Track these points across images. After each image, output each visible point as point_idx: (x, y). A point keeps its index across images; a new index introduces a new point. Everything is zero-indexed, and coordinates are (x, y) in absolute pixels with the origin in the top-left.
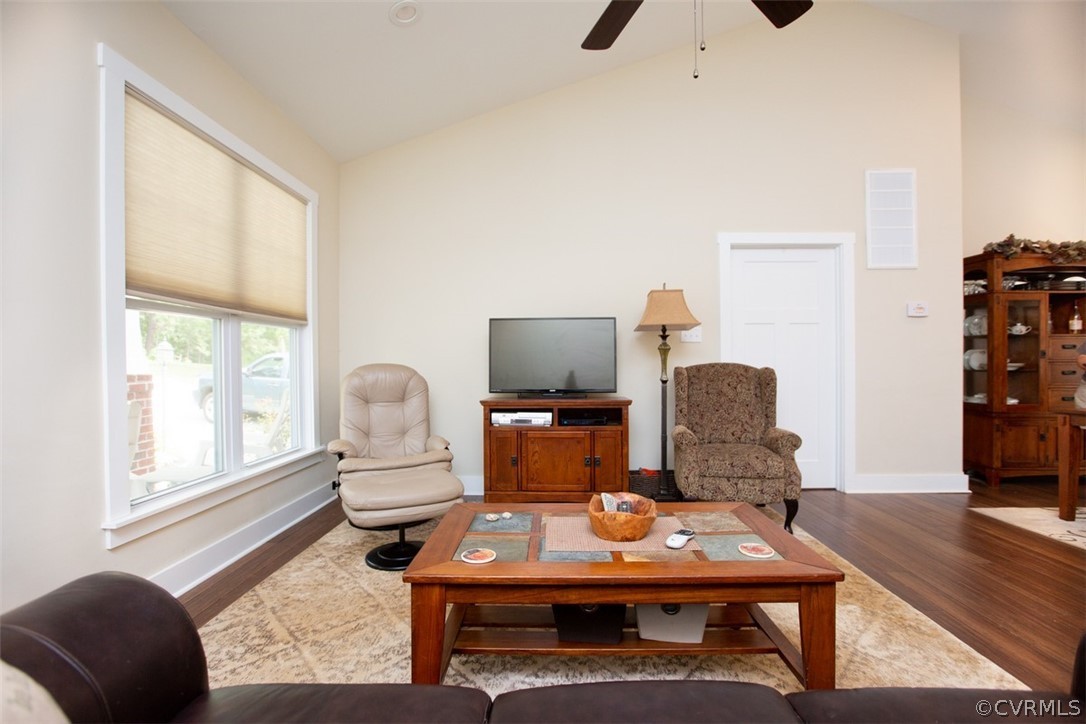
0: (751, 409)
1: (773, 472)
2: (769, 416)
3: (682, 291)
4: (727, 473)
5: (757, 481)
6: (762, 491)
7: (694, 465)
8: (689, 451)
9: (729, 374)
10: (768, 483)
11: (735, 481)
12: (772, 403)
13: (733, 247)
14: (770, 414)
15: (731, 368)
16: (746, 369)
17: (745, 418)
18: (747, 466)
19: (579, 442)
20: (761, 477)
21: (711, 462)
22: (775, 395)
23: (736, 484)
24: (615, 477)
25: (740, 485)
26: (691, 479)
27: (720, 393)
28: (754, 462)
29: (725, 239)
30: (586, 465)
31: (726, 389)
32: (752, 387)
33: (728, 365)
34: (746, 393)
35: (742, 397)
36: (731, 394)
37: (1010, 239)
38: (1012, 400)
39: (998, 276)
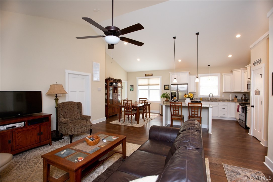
0: (77, 112)
1: (88, 124)
2: (81, 113)
3: (62, 85)
4: (80, 127)
5: (86, 127)
6: (87, 129)
7: (72, 127)
8: (69, 124)
9: (71, 104)
10: (88, 127)
11: (81, 128)
12: (81, 110)
13: (69, 73)
14: (81, 112)
15: (71, 103)
16: (75, 103)
17: (76, 114)
18: (84, 125)
19: (35, 129)
20: (86, 126)
21: (76, 126)
22: (82, 108)
23: (82, 129)
24: (47, 136)
25: (83, 129)
26: (72, 131)
27: (70, 109)
28: (85, 123)
29: (67, 71)
30: (38, 135)
31: (71, 108)
32: (77, 107)
33: (70, 102)
34: (76, 108)
35: (75, 109)
36: (73, 109)
37: (110, 77)
38: (110, 104)
39: (108, 83)
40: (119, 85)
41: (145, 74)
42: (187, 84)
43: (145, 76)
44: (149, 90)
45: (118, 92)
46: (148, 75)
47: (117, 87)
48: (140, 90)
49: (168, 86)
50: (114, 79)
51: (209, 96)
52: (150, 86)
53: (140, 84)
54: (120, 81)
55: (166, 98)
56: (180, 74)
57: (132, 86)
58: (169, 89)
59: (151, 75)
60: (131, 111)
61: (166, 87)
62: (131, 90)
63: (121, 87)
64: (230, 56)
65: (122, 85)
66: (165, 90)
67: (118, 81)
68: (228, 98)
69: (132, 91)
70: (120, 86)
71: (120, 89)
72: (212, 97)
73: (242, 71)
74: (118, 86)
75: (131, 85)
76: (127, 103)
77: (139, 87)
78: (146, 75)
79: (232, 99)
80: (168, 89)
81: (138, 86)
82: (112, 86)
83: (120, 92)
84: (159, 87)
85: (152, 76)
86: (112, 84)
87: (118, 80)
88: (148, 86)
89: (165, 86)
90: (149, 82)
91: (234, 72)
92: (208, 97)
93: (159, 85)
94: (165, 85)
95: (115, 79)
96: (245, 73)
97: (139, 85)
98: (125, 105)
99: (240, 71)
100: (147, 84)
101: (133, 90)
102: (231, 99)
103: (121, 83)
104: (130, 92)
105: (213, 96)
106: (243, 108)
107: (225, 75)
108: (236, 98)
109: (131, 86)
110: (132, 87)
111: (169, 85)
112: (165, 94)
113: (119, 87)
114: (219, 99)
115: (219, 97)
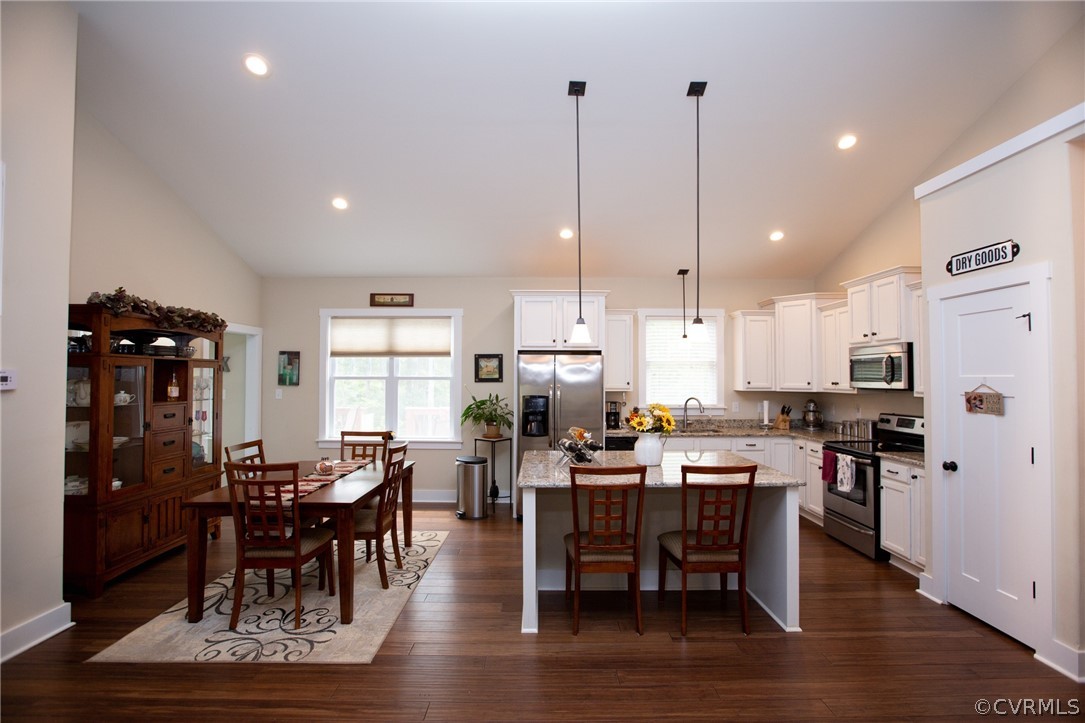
37: (121, 293)
38: (116, 484)
39: (105, 335)
40: (202, 347)
41: (373, 296)
42: (599, 353)
43: (373, 303)
44: (392, 383)
45: (195, 395)
46: (388, 299)
47: (186, 362)
48: (337, 381)
49: (494, 363)
50: (159, 309)
51: (686, 409)
52: (396, 359)
53: (340, 348)
54: (206, 325)
55: (491, 420)
56: (565, 304)
57: (293, 357)
58: (500, 379)
59: (407, 299)
60: (289, 534)
61: (487, 366)
62: (282, 381)
63: (219, 364)
64: (777, 236)
65: (226, 353)
66: (478, 379)
67: (190, 326)
68: (756, 417)
69: (292, 384)
70: (206, 356)
71: (208, 373)
72: (698, 413)
73: (814, 302)
74: (196, 356)
75: (282, 353)
76: (261, 485)
77: (335, 367)
78: (377, 298)
79: (770, 421)
80: (497, 376)
81: (329, 360)
82: (142, 353)
83: (209, 394)
84: (444, 367)
85: (411, 304)
86: (143, 339)
87: (193, 317)
88: (385, 360)
89: (483, 363)
90: (391, 337)
91: (779, 307)
92: (682, 413)
93: (447, 354)
94: (478, 358)
95: (171, 311)
96: (824, 313)
97: (334, 354)
98: (241, 498)
99: (807, 301)
100: (381, 346)
101: (295, 380)
102: (766, 422)
103: (216, 335)
104: (280, 392)
105: (701, 409)
106: (857, 463)
107: (749, 318)
108: (785, 415)
109: (286, 356)
110: (290, 363)
111: (499, 357)
112: (483, 402)
113: (202, 363)
114: (720, 422)
115: (721, 413)
